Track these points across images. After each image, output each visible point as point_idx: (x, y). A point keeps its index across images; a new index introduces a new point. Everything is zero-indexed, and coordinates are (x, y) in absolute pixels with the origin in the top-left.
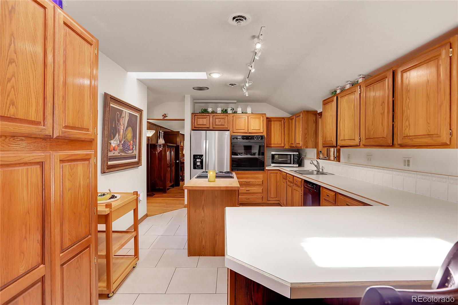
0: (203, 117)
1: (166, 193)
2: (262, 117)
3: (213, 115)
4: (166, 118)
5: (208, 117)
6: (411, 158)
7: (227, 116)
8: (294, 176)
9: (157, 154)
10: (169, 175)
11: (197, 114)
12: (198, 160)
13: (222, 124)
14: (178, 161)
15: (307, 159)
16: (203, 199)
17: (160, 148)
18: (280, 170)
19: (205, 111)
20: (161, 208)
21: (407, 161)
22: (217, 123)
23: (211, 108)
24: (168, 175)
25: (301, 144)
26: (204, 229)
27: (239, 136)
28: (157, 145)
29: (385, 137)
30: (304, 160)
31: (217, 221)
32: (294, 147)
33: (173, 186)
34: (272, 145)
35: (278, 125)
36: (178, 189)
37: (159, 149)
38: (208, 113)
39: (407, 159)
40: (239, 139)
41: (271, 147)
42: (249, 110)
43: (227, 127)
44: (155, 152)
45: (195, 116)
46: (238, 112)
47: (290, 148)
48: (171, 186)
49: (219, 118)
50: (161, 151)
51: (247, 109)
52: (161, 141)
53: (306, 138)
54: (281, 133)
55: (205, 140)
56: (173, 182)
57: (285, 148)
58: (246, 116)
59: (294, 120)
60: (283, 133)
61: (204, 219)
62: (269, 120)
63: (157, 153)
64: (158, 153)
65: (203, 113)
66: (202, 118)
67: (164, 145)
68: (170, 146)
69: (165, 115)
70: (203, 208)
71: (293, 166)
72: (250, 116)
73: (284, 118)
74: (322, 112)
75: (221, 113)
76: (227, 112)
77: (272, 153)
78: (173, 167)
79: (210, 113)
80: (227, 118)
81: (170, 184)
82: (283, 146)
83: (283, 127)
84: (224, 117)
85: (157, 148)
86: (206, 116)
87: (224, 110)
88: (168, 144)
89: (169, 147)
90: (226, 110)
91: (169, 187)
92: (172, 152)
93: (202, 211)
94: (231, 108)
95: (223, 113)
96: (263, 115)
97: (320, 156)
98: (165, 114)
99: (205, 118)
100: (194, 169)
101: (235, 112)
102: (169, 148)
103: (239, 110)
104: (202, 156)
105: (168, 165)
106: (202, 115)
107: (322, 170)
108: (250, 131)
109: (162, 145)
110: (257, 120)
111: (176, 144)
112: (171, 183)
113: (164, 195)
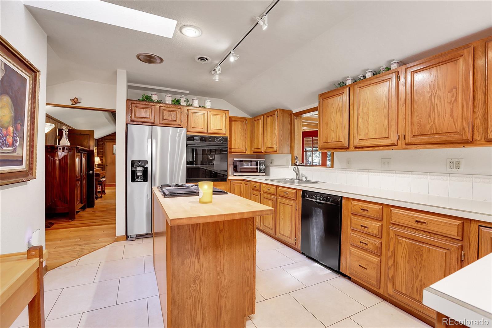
0: (145, 106)
1: (75, 219)
2: (224, 114)
3: (160, 105)
4: (78, 105)
5: (153, 107)
6: (462, 159)
7: (181, 108)
8: (277, 186)
9: (57, 162)
10: (79, 192)
11: (135, 102)
12: (138, 169)
13: (173, 119)
14: (91, 172)
15: (274, 167)
16: (198, 237)
17: (63, 151)
18: (244, 180)
19: (148, 99)
20: (73, 248)
21: (455, 163)
22: (165, 117)
23: (157, 96)
24: (77, 192)
25: (276, 148)
26: (199, 293)
27: (197, 136)
28: (57, 147)
29: (458, 131)
30: (269, 168)
31: (223, 273)
32: (262, 152)
33: (84, 208)
34: (233, 150)
35: (240, 126)
36: (93, 211)
37: (61, 154)
38: (152, 101)
39: (454, 161)
40: (197, 140)
41: (232, 152)
42: (208, 104)
43: (179, 123)
44: (54, 158)
45: (132, 103)
46: (194, 105)
47: (253, 154)
48: (82, 208)
49: (169, 111)
50: (65, 157)
51: (205, 103)
52: (65, 142)
53: (282, 141)
54: (243, 136)
55: (151, 140)
56: (84, 203)
57: (246, 154)
58: (205, 111)
59: (261, 122)
60: (244, 136)
61: (199, 274)
62: (231, 119)
63: (57, 159)
64: (59, 160)
65: (144, 100)
66: (143, 108)
67: (70, 149)
68: (81, 150)
69: (75, 99)
70: (198, 254)
71: (259, 175)
72: (210, 111)
73: (245, 119)
74: (318, 107)
75: (172, 104)
76: (180, 104)
77: (235, 159)
78: (85, 181)
79: (155, 103)
80: (180, 112)
81: (81, 206)
82: (245, 151)
83: (244, 130)
84: (176, 110)
85: (57, 151)
86: (150, 105)
87: (176, 101)
88: (78, 146)
89: (79, 150)
90: (178, 101)
91: (79, 209)
92: (84, 159)
93: (197, 260)
94: (185, 99)
95: (175, 104)
96: (226, 111)
97: (297, 163)
98: (77, 99)
99: (147, 108)
100: (132, 181)
101: (191, 105)
102: (79, 153)
103: (196, 103)
104: (146, 162)
105: (77, 177)
106: (144, 103)
107: (306, 178)
108: (209, 131)
109: (68, 148)
110: (219, 117)
111: (89, 148)
112: (82, 203)
113: (72, 223)
